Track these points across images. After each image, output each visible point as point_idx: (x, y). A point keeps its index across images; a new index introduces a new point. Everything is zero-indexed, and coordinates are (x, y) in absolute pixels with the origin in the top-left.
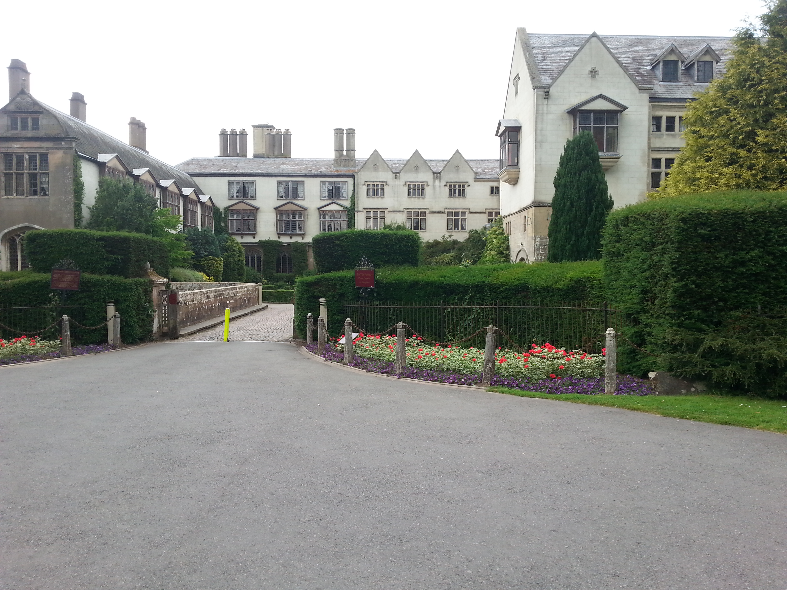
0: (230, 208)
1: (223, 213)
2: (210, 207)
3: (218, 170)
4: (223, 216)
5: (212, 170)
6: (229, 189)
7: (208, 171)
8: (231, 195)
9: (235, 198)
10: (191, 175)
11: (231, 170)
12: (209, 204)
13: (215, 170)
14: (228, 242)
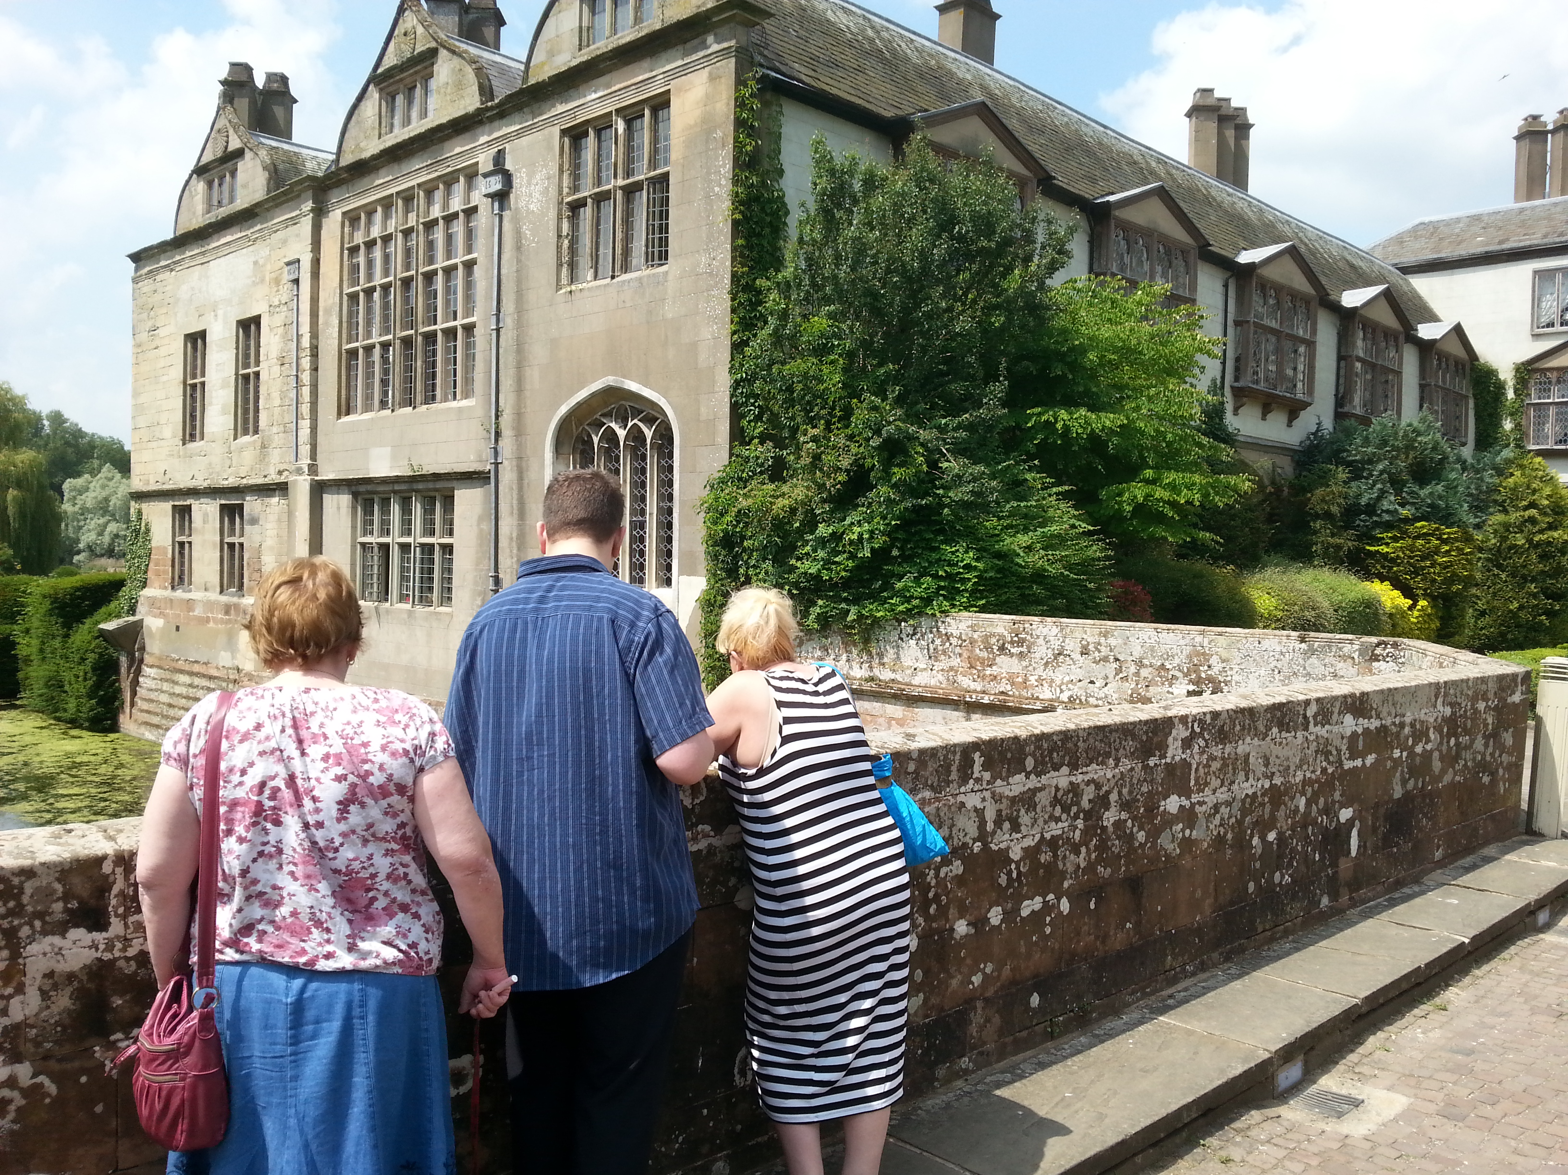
0: (1536, 365)
1: (1510, 384)
2: (1458, 363)
3: (1501, 242)
4: (1510, 394)
5: (1478, 245)
6: (1536, 302)
7: (1463, 251)
8: (1544, 320)
9: (1558, 328)
10: (1406, 270)
11: (1545, 236)
12: (1457, 350)
13: (1487, 244)
14: (1512, 475)
